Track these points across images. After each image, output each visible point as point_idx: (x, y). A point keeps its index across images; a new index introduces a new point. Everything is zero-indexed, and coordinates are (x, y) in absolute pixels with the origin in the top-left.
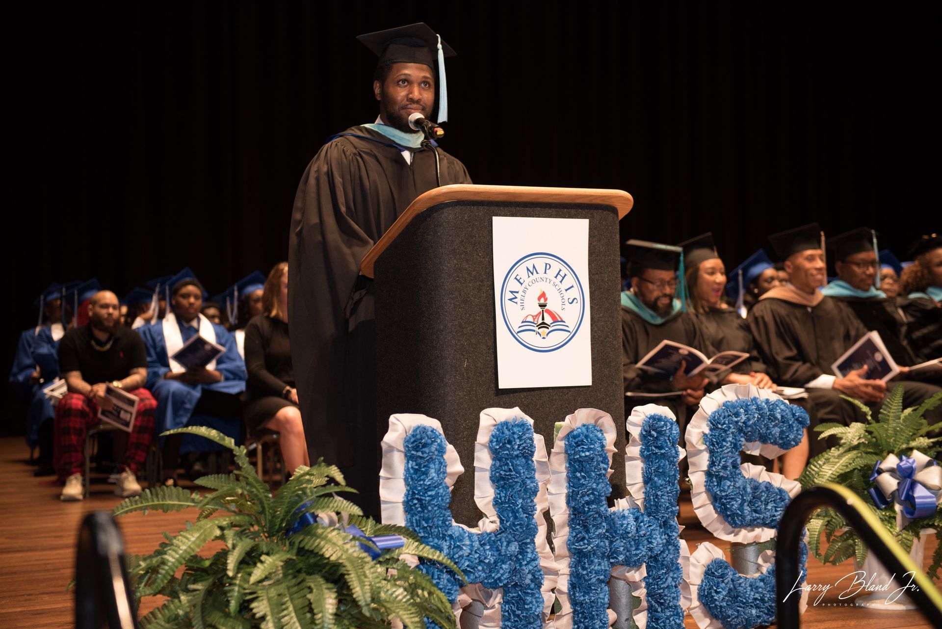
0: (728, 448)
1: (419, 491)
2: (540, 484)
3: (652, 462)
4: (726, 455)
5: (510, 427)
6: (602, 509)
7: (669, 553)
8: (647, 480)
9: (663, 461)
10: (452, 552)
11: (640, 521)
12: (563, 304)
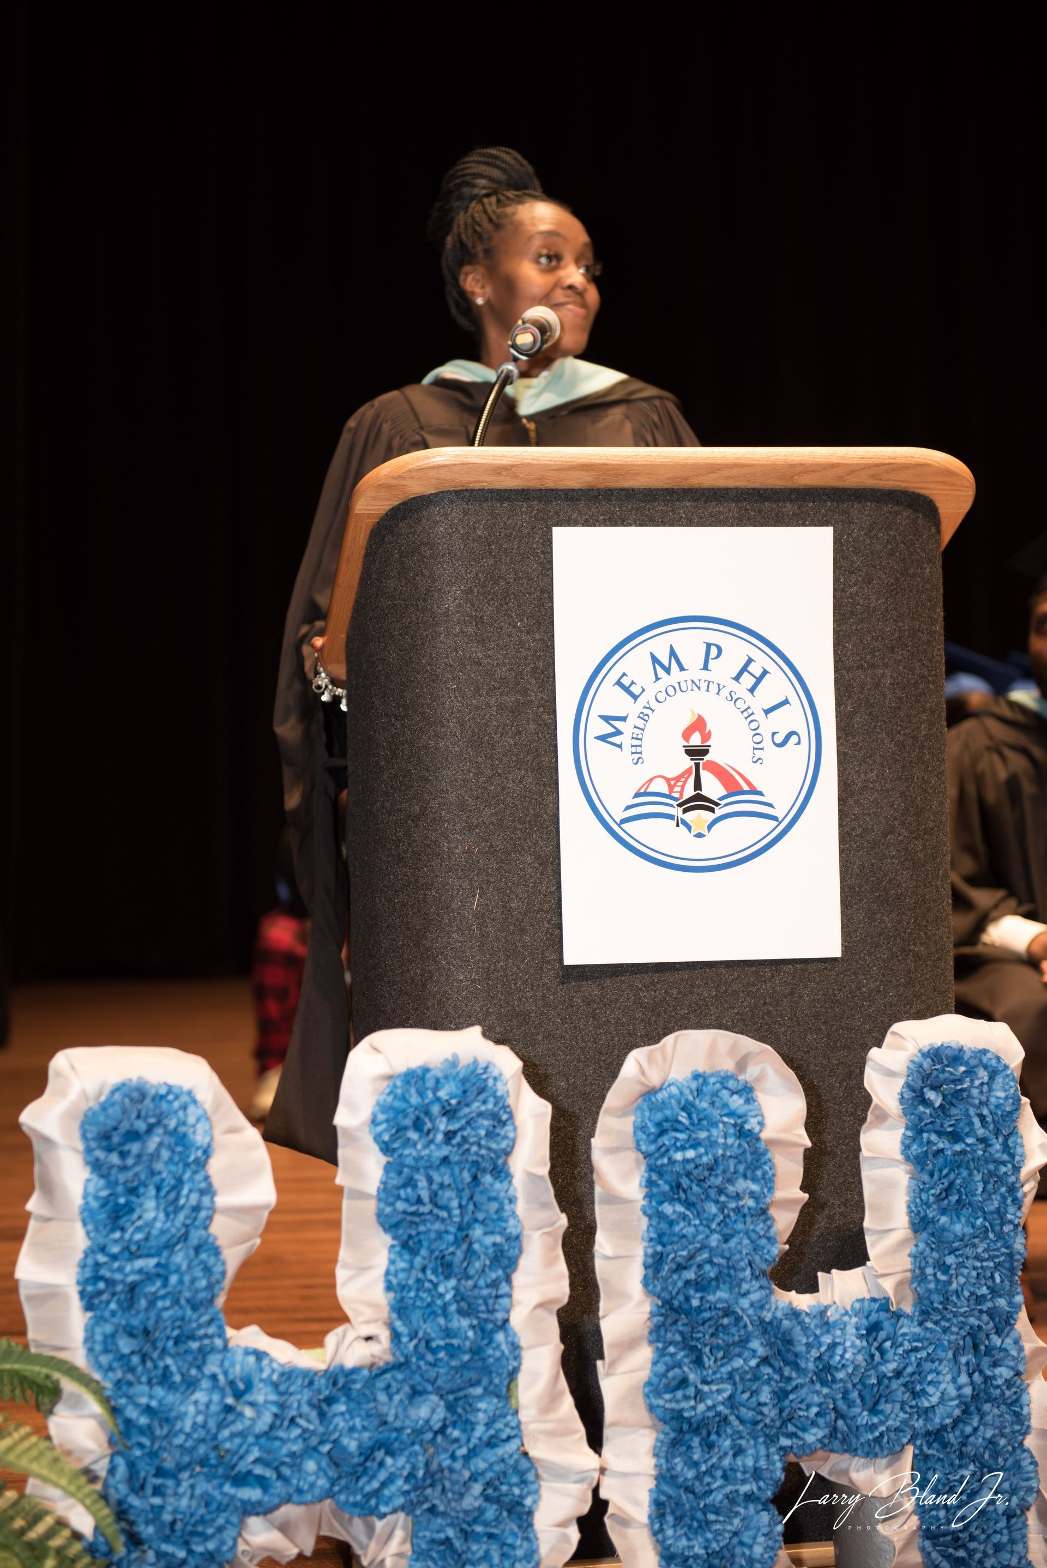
3: (930, 1173)
5: (429, 1083)
8: (921, 1222)
10: (212, 1424)
11: (882, 1335)
12: (758, 746)
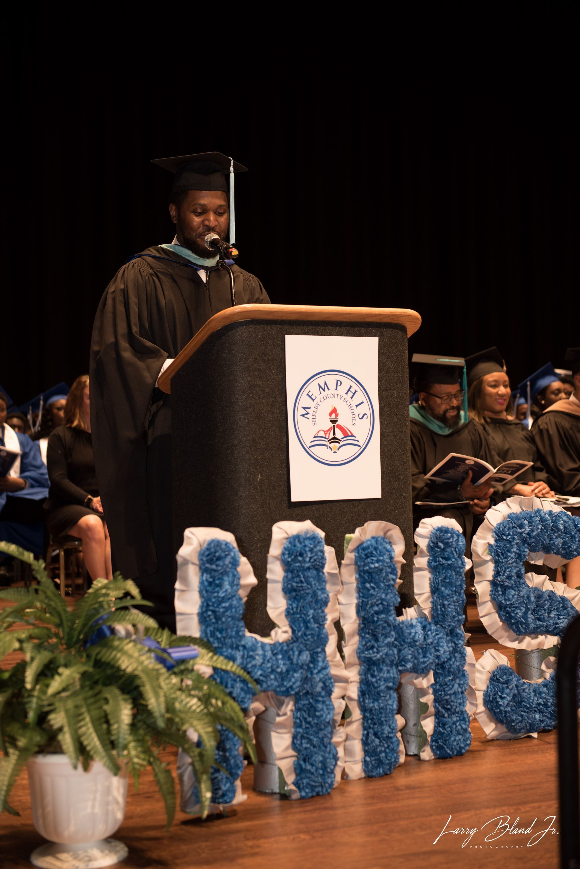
0: (512, 558)
1: (214, 603)
2: (331, 595)
3: (439, 572)
4: (511, 565)
5: (302, 540)
6: (391, 618)
7: (456, 660)
8: (435, 590)
9: (450, 571)
10: (245, 662)
12: (354, 419)
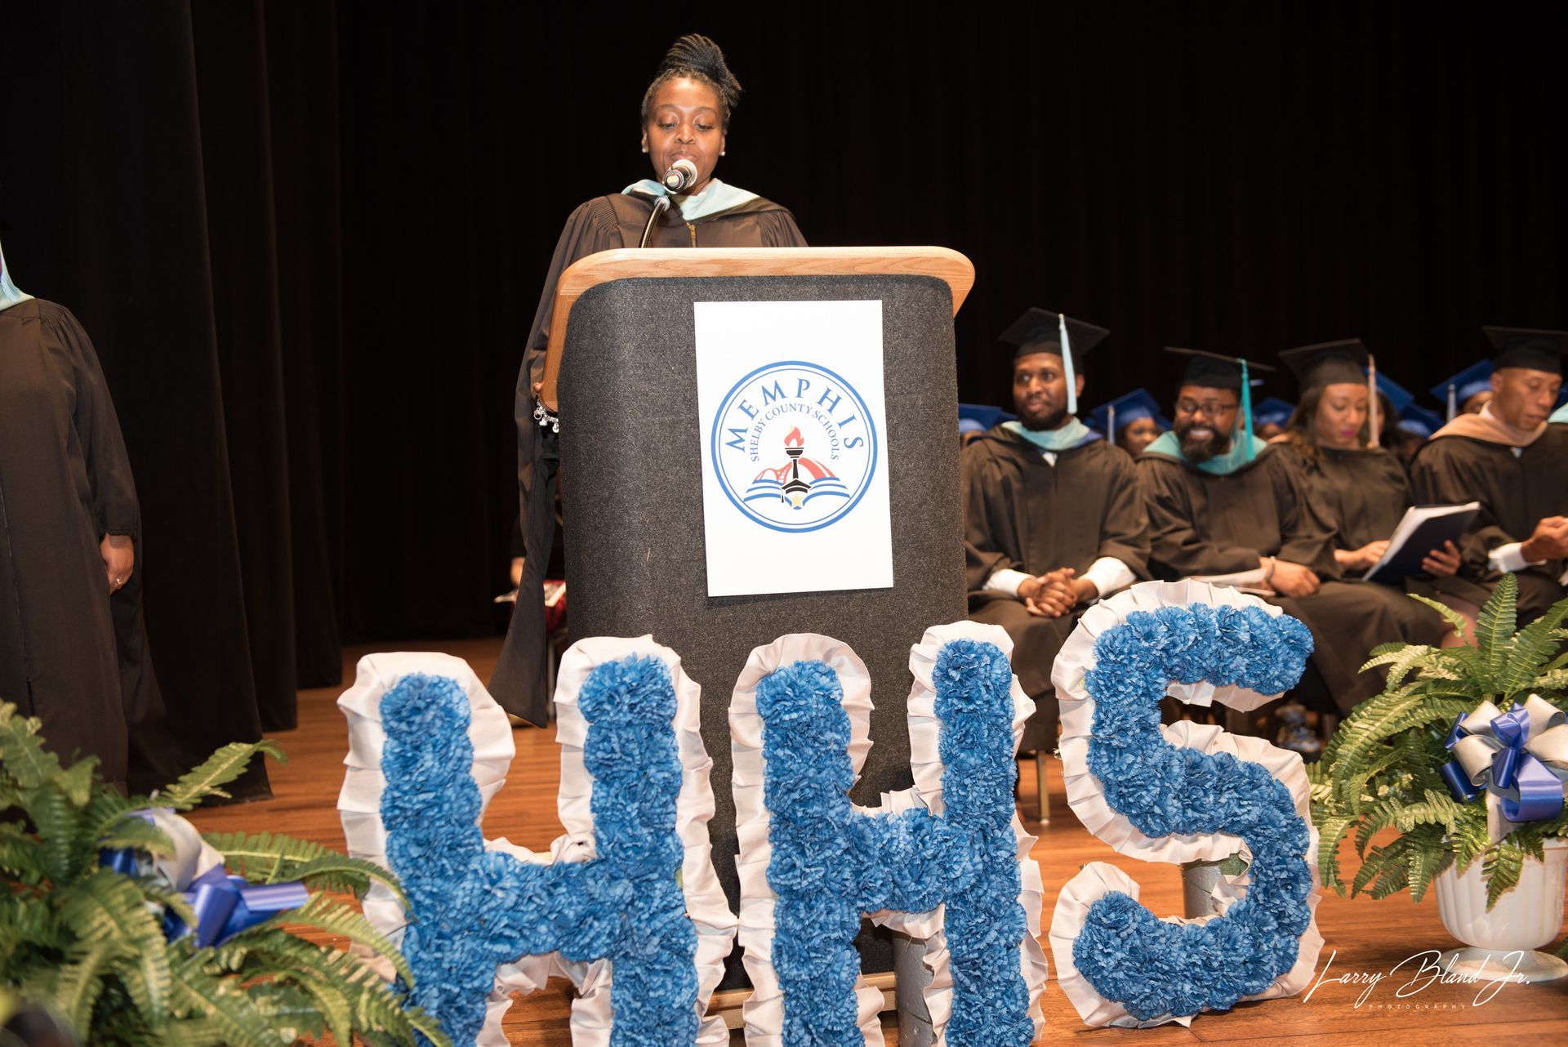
0: (1127, 695)
1: (405, 793)
2: (687, 773)
3: (954, 725)
4: (1127, 709)
5: (618, 673)
8: (948, 757)
9: (976, 724)
10: (475, 902)
11: (924, 832)
12: (835, 448)
